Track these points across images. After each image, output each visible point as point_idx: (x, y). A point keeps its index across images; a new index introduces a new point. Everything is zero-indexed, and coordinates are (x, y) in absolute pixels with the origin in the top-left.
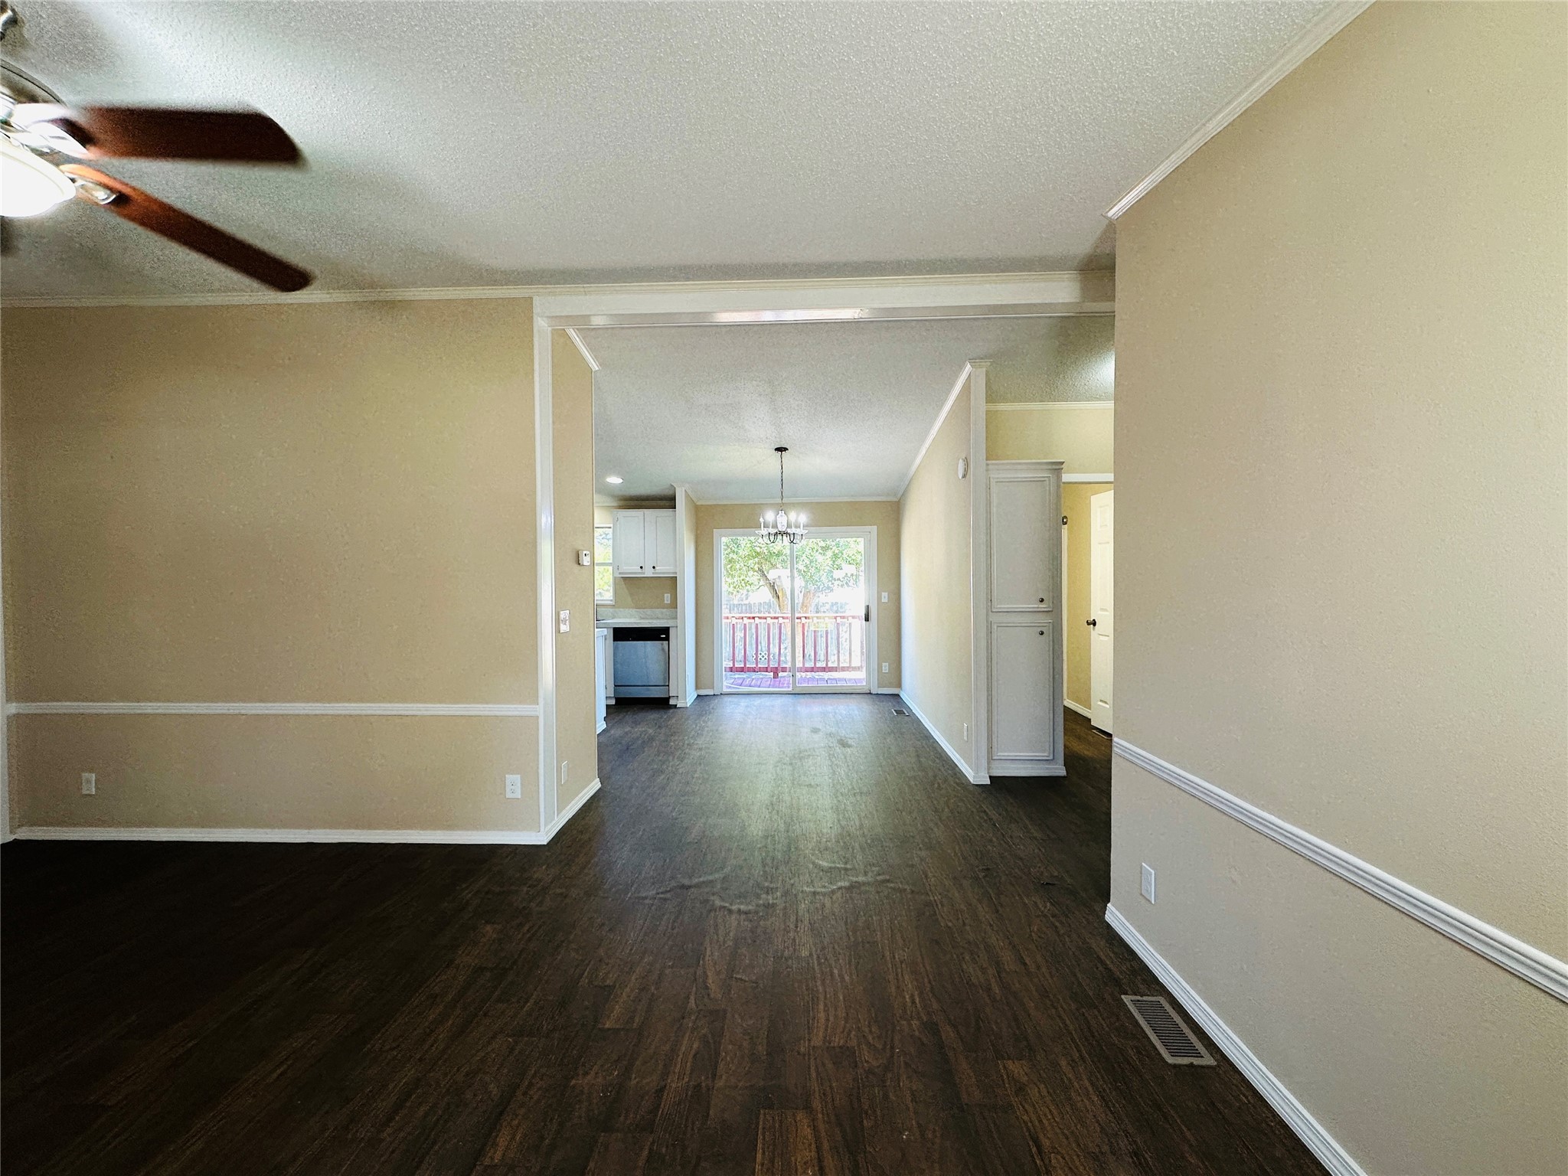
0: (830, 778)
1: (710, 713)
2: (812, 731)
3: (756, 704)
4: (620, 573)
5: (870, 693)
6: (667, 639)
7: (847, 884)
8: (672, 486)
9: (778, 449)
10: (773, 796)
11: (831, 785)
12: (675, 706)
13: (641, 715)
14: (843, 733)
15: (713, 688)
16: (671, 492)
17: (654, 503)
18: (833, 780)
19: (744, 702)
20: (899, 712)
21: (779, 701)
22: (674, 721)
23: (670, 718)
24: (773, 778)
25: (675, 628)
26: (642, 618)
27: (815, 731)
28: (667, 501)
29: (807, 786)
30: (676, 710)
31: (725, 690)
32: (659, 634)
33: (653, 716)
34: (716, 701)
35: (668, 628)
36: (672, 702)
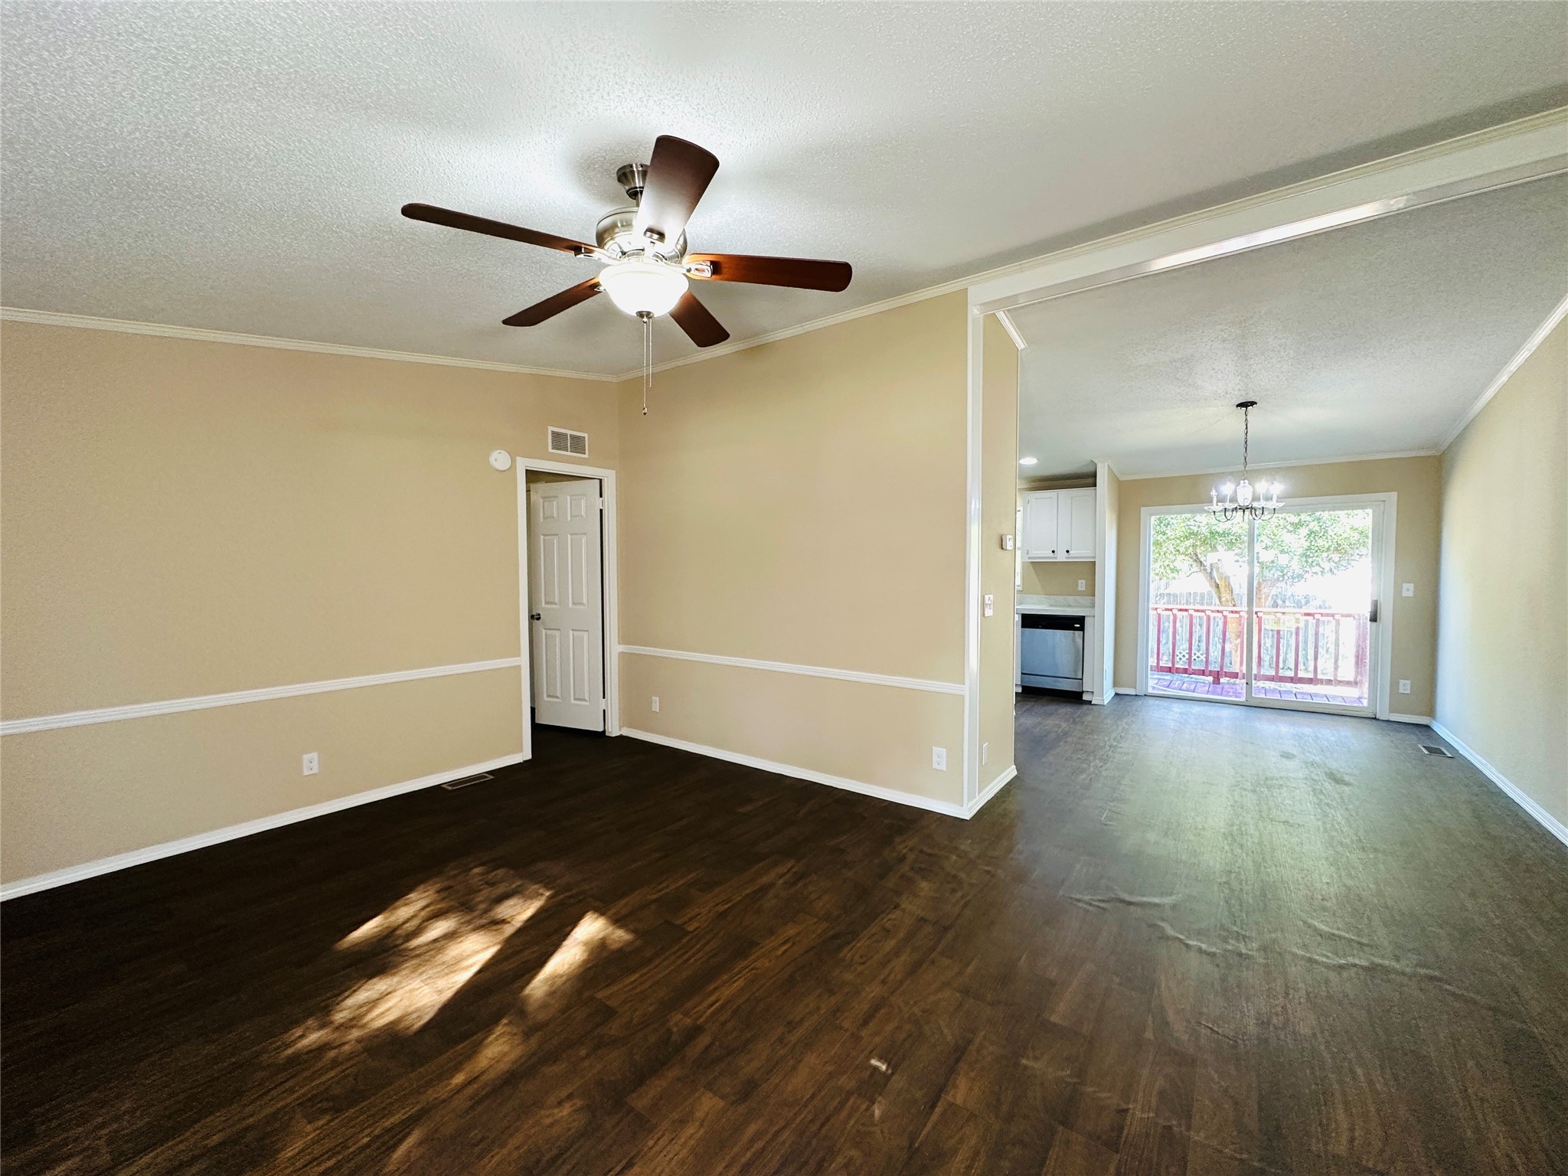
0: (1318, 820)
1: (1134, 715)
2: (1282, 756)
3: (1193, 711)
4: (1029, 558)
5: (1375, 718)
6: (1082, 629)
7: (1365, 963)
8: (1092, 461)
9: (1241, 405)
10: (1232, 825)
11: (1322, 829)
12: (1090, 702)
13: (1051, 708)
14: (1334, 765)
15: (1135, 688)
16: (1091, 469)
17: (1069, 482)
18: (1324, 823)
19: (1177, 708)
20: (1432, 751)
21: (1226, 712)
22: (1089, 718)
23: (1085, 715)
24: (1229, 804)
25: (1093, 618)
26: (1052, 606)
27: (1287, 756)
28: (1086, 479)
29: (1283, 822)
30: (1091, 707)
31: (1150, 691)
32: (1073, 623)
33: (1065, 710)
34: (1140, 702)
35: (1084, 617)
36: (1085, 697)
